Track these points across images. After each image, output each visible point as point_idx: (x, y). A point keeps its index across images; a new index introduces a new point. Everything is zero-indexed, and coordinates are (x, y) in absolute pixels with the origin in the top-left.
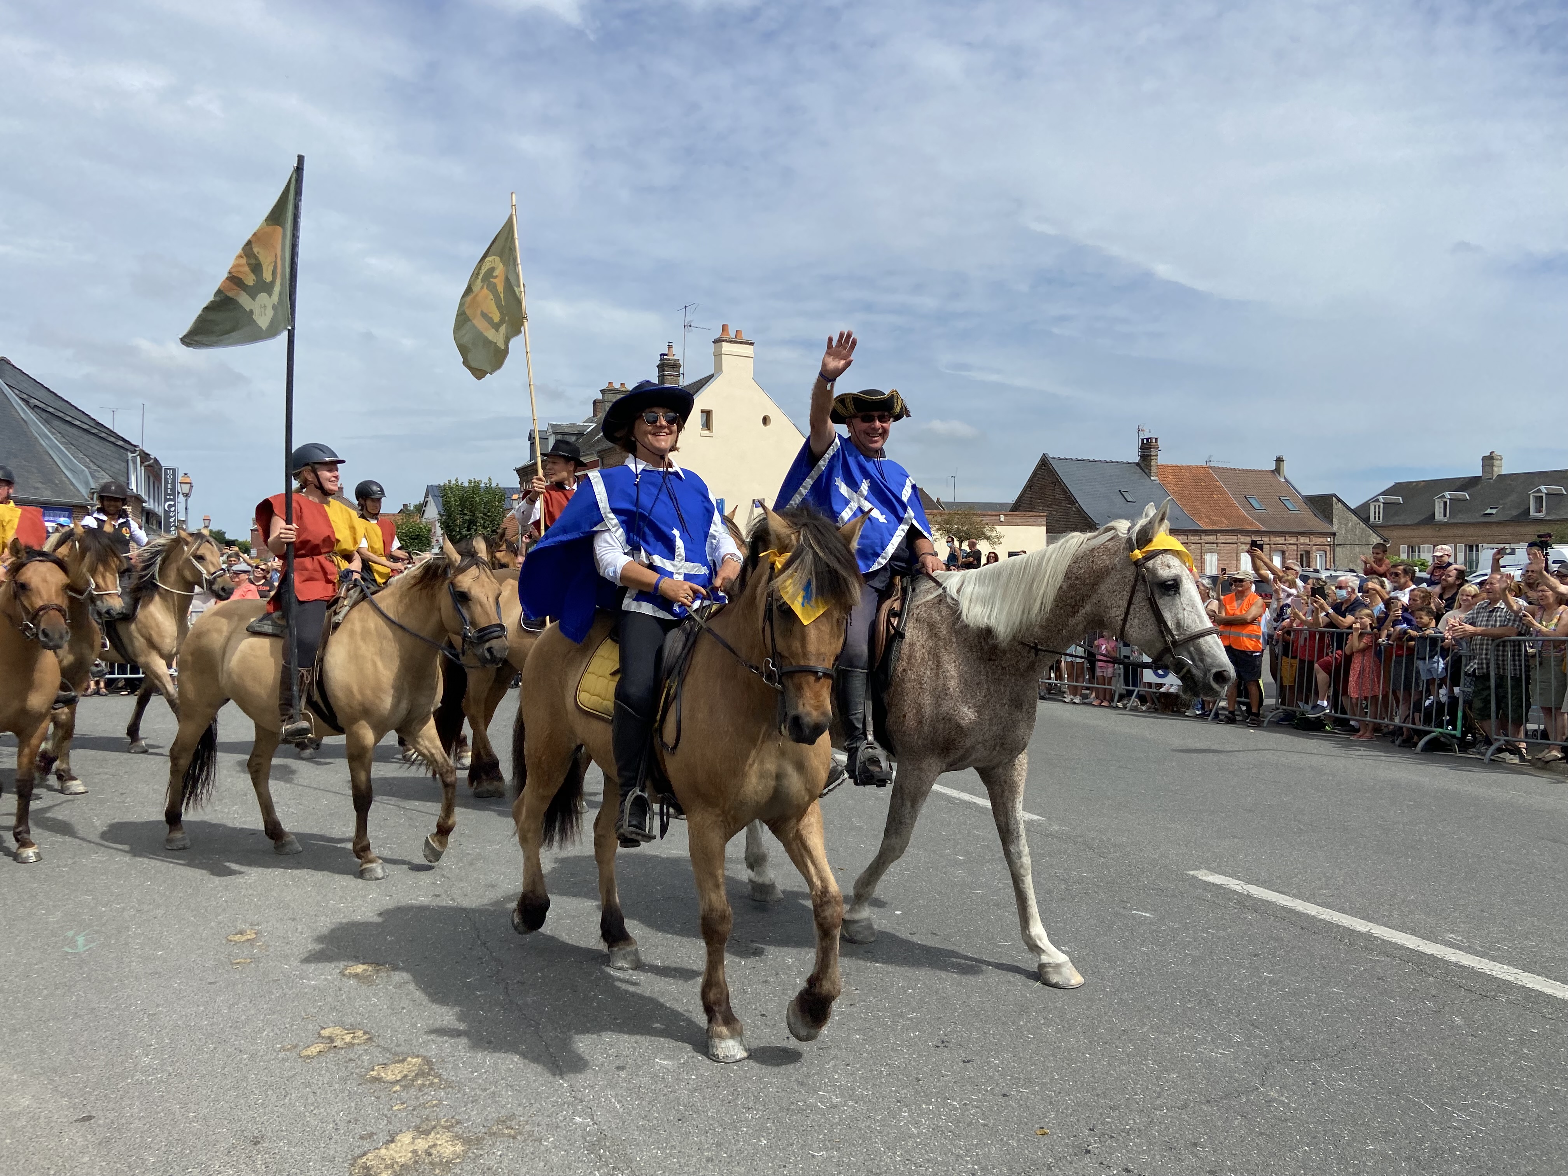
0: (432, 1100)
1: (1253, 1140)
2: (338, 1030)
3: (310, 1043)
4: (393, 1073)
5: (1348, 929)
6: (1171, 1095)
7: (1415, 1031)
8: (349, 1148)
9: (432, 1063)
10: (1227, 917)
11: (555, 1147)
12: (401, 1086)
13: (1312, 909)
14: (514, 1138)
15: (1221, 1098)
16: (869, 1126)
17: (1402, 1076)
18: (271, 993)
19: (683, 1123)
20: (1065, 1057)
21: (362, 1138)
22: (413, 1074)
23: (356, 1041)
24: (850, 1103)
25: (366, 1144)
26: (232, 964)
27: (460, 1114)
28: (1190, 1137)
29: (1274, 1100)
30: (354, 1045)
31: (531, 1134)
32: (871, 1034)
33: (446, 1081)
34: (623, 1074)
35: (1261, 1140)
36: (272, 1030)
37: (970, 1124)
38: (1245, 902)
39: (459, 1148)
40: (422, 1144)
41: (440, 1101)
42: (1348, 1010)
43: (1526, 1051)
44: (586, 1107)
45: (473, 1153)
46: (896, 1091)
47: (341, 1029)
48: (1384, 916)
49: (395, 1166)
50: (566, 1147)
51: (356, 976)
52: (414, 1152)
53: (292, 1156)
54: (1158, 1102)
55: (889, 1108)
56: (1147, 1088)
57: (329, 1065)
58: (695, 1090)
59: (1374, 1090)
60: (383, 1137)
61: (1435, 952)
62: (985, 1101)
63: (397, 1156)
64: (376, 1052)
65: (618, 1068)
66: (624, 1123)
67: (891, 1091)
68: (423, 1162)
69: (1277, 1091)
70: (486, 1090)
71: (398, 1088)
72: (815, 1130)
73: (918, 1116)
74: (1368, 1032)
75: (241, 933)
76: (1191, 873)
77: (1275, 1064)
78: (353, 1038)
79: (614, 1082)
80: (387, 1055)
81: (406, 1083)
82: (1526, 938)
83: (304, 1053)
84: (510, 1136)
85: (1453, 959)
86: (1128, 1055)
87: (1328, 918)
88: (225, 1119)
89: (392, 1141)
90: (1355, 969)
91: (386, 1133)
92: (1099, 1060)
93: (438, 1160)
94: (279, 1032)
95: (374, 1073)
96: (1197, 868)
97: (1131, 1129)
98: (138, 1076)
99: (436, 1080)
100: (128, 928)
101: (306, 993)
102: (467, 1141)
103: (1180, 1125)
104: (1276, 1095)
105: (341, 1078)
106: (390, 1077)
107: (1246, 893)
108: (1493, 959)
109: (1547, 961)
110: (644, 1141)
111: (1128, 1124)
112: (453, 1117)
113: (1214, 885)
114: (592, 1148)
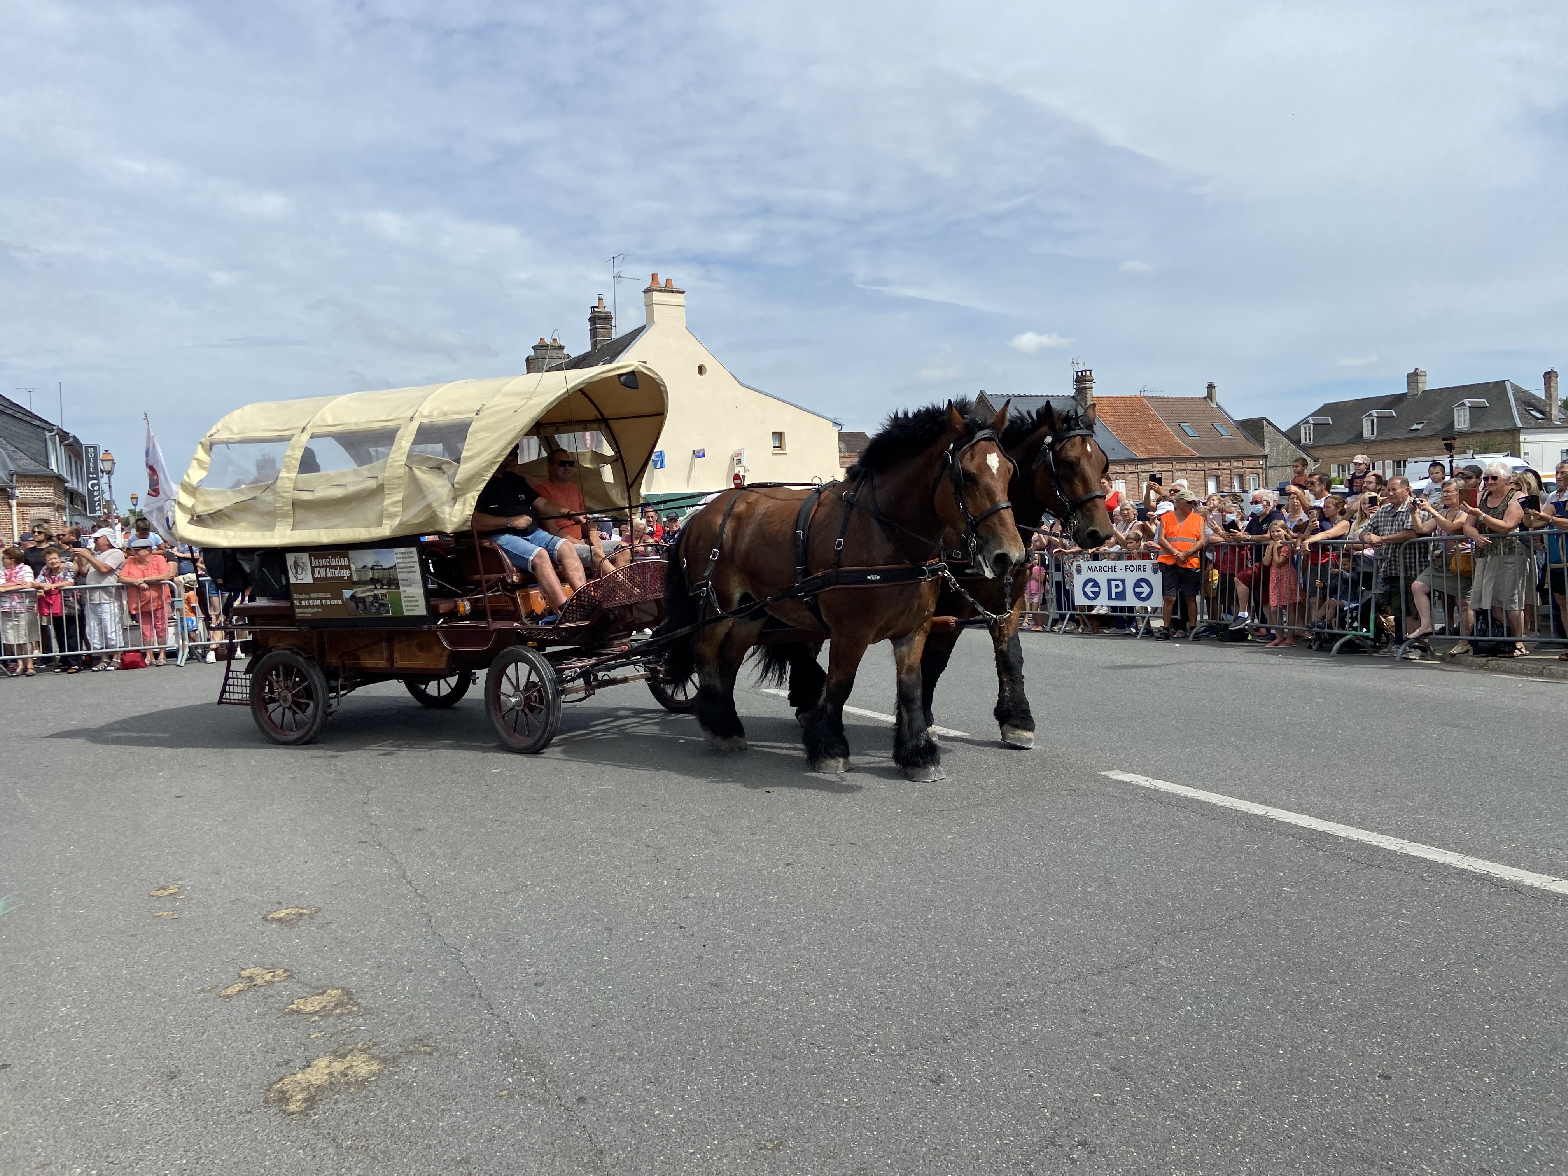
0: (350, 1027)
1: (1139, 1004)
2: (258, 970)
3: (229, 984)
4: (313, 1004)
5: (1247, 813)
6: (1065, 969)
7: (1300, 899)
8: (265, 1075)
9: (352, 994)
10: (1133, 810)
11: (470, 1060)
12: (320, 1016)
13: (1213, 798)
14: (430, 1054)
15: (1112, 968)
16: (777, 1017)
17: (1284, 940)
18: (192, 941)
19: (597, 1029)
20: (969, 943)
21: (278, 1065)
23: (275, 979)
24: (760, 998)
25: (283, 1071)
26: (154, 917)
27: (377, 1037)
28: (1080, 1004)
29: (1162, 967)
30: (274, 982)
31: (447, 1050)
32: (785, 936)
33: (365, 1008)
34: (541, 990)
35: (1146, 1005)
36: (193, 975)
37: (872, 1009)
38: (1153, 796)
39: (375, 1067)
40: (338, 1066)
41: (358, 1026)
42: (1239, 885)
43: (1404, 911)
44: (504, 1021)
45: (389, 1071)
46: (806, 985)
47: (261, 969)
48: (1281, 800)
49: (311, 1088)
50: (479, 1059)
51: (279, 920)
52: (330, 1074)
53: (208, 1087)
54: (1053, 976)
55: (797, 1000)
56: (1044, 964)
57: (248, 1003)
58: (611, 999)
59: (1257, 953)
60: (299, 1063)
61: (1326, 829)
62: (890, 986)
63: (313, 1079)
64: (296, 987)
65: (536, 985)
66: (539, 1034)
67: (801, 985)
68: (339, 1083)
69: (1165, 960)
70: (404, 1013)
71: (316, 1018)
72: (725, 1025)
73: (824, 1005)
74: (1256, 903)
75: (164, 888)
76: (1103, 773)
77: (1166, 936)
78: (273, 976)
79: (532, 997)
80: (307, 990)
81: (325, 1013)
82: (1417, 812)
83: (223, 993)
84: (426, 1053)
85: (1344, 834)
86: (1028, 937)
87: (1228, 805)
88: (143, 1057)
89: (309, 1066)
90: (1248, 848)
91: (303, 1059)
92: (1001, 943)
93: (353, 1080)
94: (199, 976)
95: (294, 1006)
96: (1110, 769)
97: (1025, 1001)
98: (56, 1025)
99: (355, 1009)
100: (49, 891)
101: (228, 939)
102: (383, 1061)
103: (1071, 994)
104: (1164, 963)
105: (259, 1014)
106: (309, 1009)
107: (1153, 787)
108: (1382, 832)
109: (1433, 831)
110: (558, 1048)
111: (1022, 997)
112: (370, 1041)
113: (1123, 782)
114: (506, 1058)
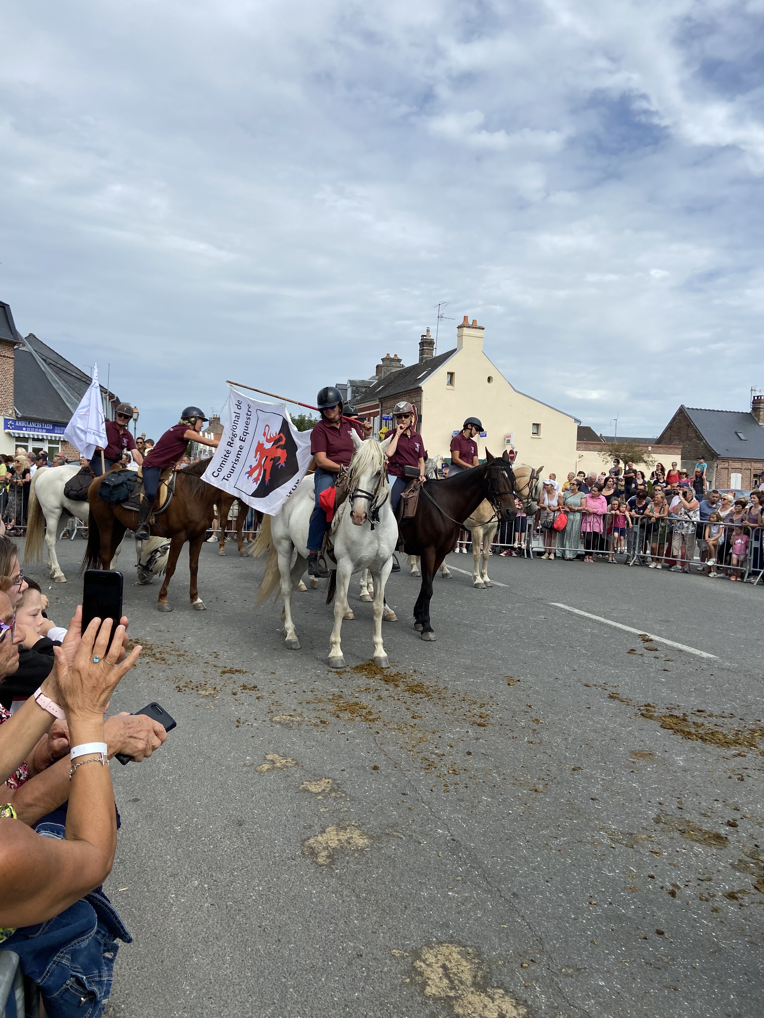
22: (328, 789)
